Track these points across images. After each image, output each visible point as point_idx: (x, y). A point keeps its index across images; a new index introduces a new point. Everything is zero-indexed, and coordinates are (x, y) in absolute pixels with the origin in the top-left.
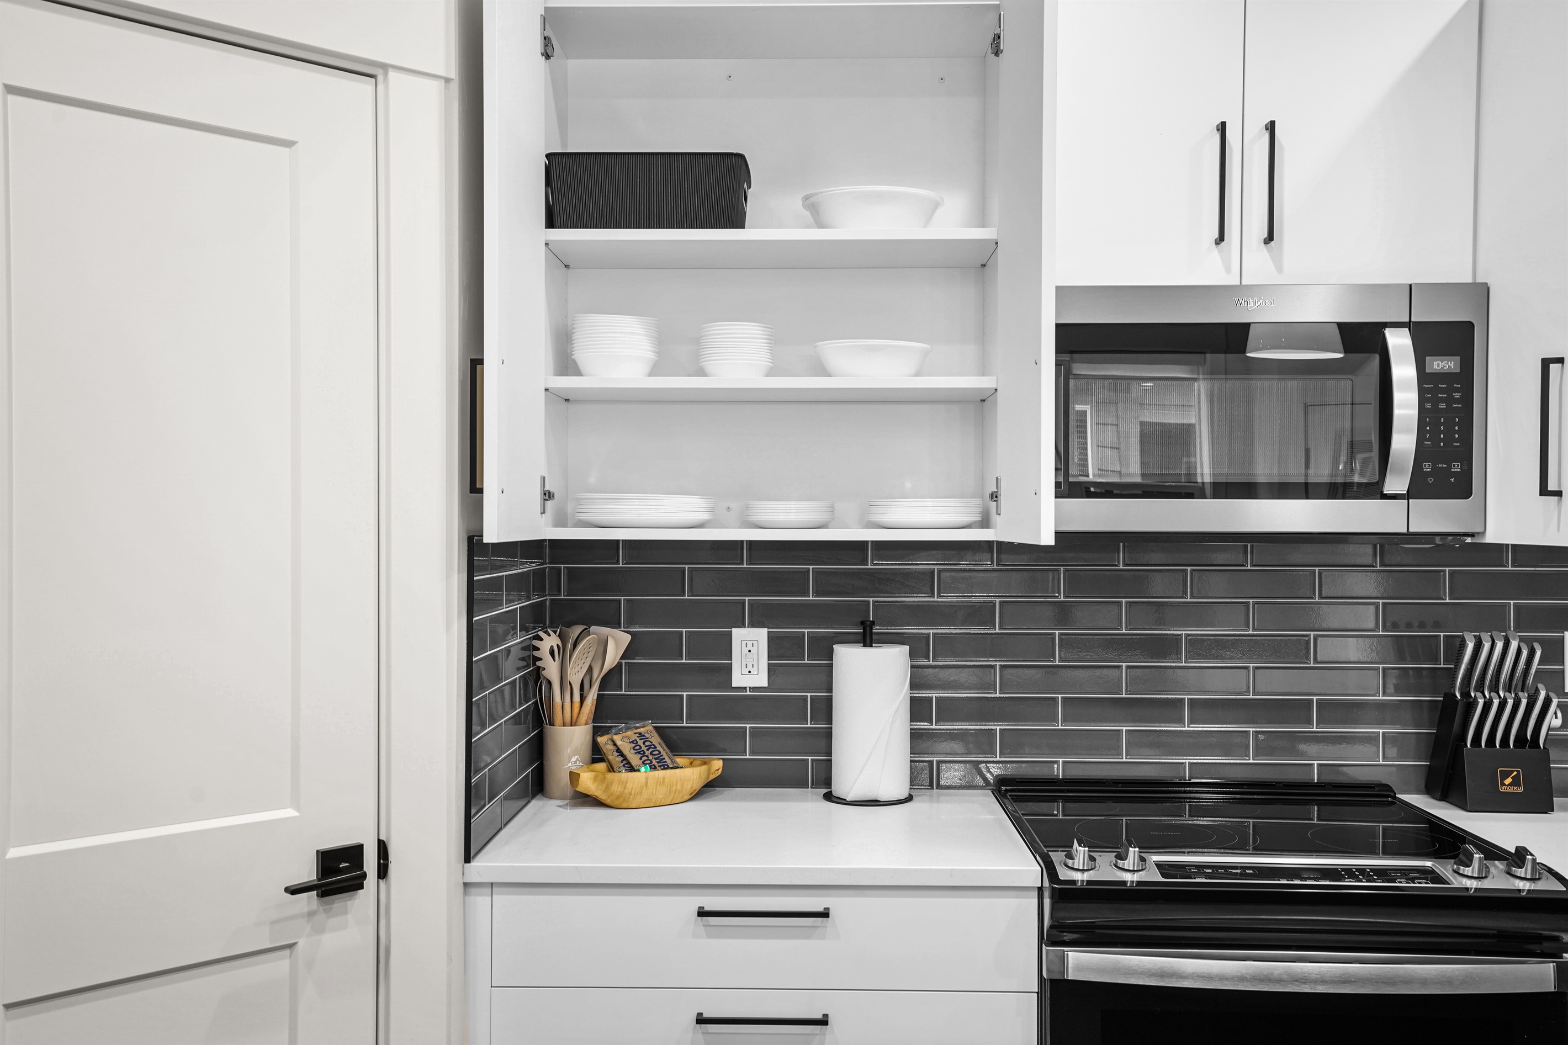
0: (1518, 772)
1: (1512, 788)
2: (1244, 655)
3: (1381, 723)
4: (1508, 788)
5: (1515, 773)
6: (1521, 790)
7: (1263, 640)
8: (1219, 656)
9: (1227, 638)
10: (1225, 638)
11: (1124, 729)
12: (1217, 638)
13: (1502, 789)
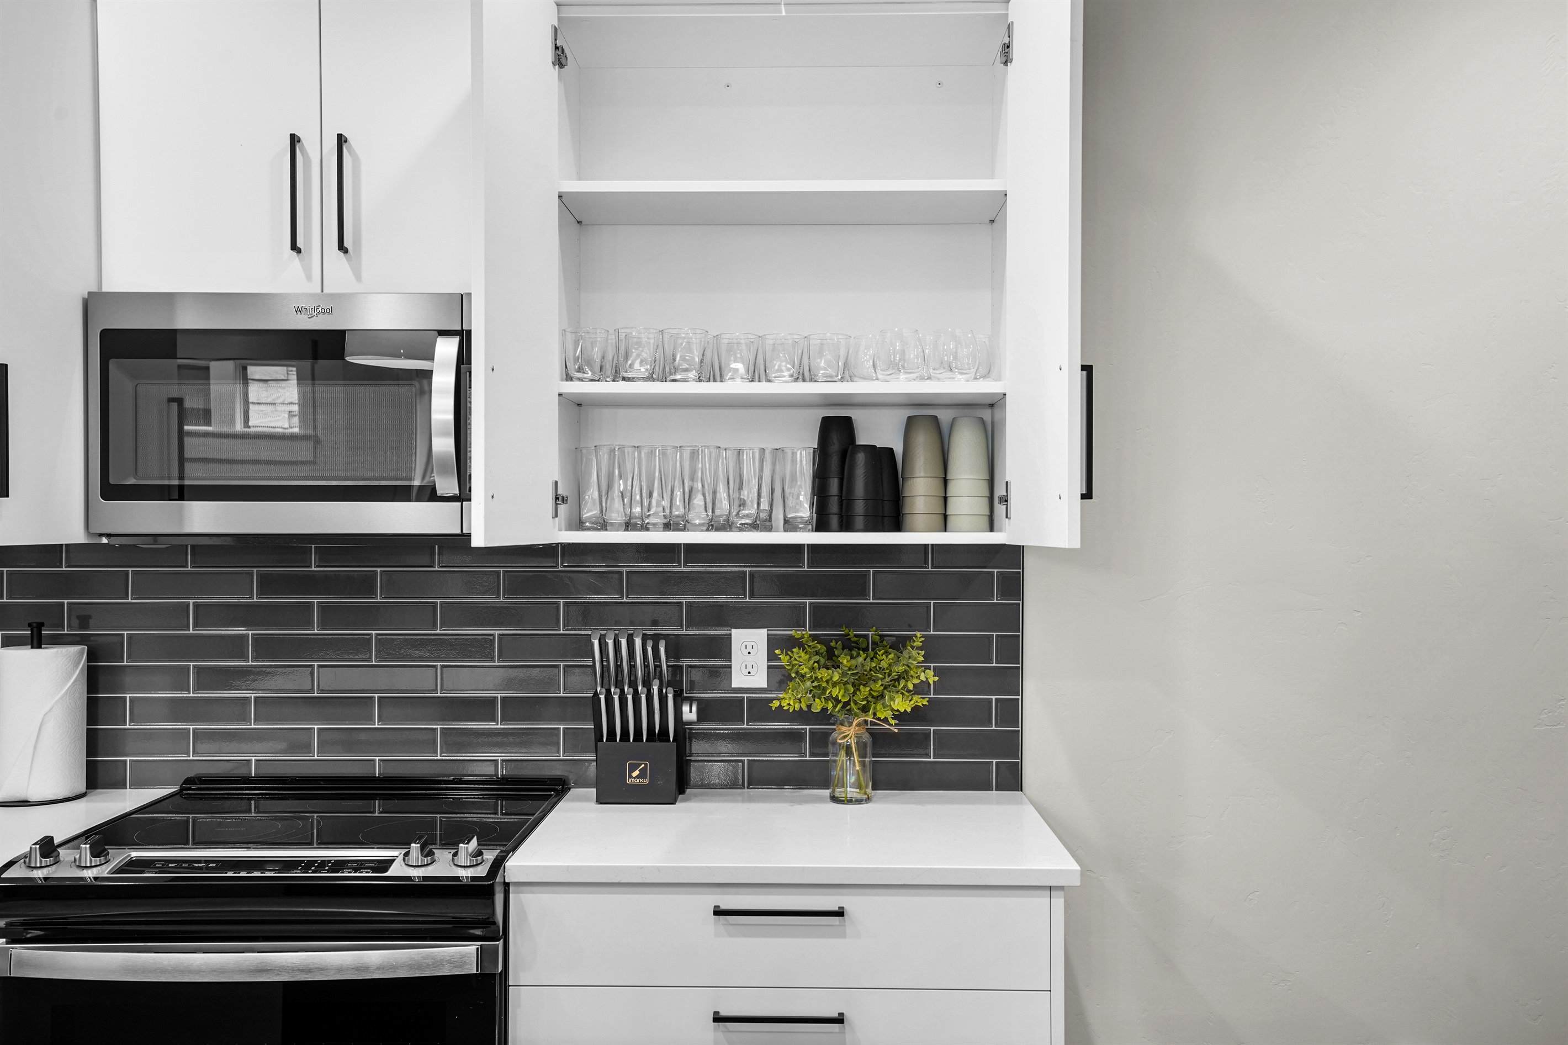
0: (646, 764)
1: (638, 781)
2: (432, 654)
3: (561, 720)
4: (635, 780)
5: (643, 765)
6: (646, 782)
7: (450, 639)
8: (408, 655)
9: (416, 637)
10: (414, 637)
11: (316, 727)
12: (406, 637)
13: (629, 781)
